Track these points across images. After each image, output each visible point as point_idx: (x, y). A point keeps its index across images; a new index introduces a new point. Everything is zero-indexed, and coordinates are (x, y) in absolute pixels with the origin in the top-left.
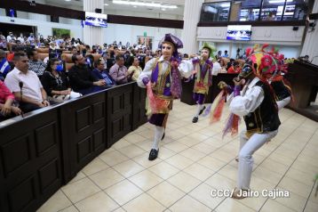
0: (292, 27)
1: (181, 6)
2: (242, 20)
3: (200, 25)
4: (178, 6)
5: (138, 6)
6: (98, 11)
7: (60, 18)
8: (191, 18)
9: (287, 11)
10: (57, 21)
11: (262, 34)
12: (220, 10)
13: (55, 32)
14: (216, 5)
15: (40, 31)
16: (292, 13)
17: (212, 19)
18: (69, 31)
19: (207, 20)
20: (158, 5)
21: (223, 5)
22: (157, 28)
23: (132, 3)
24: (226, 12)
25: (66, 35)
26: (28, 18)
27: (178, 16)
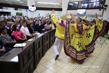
0: (99, 10)
1: (61, 4)
3: (68, 10)
5: (46, 4)
6: (33, 6)
7: (18, 9)
8: (65, 7)
9: (97, 4)
10: (17, 10)
11: (89, 12)
13: (17, 14)
14: (73, 3)
15: (12, 14)
16: (99, 5)
17: (71, 7)
18: (22, 13)
19: (70, 8)
20: (53, 3)
21: (75, 3)
23: (44, 3)
24: (77, 5)
25: (21, 15)
26: (7, 9)
27: (59, 6)
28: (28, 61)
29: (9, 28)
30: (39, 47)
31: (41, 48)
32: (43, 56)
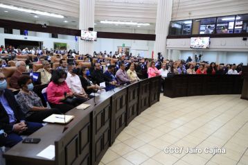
0: (242, 38)
1: (153, 24)
2: (201, 33)
3: (168, 37)
4: (150, 24)
5: (119, 25)
6: (91, 29)
7: (59, 35)
8: (161, 32)
9: (237, 26)
10: (57, 37)
11: (219, 43)
12: (183, 26)
13: (56, 45)
14: (180, 22)
15: (44, 45)
16: (241, 27)
17: (175, 33)
18: (66, 44)
19: (173, 33)
20: (135, 24)
21: (186, 22)
22: (133, 41)
23: (115, 23)
24: (189, 27)
25: (64, 47)
26: (36, 35)
27: (149, 30)
28: (77, 156)
29: (36, 77)
30: (103, 123)
31: (107, 125)
32: (110, 145)
